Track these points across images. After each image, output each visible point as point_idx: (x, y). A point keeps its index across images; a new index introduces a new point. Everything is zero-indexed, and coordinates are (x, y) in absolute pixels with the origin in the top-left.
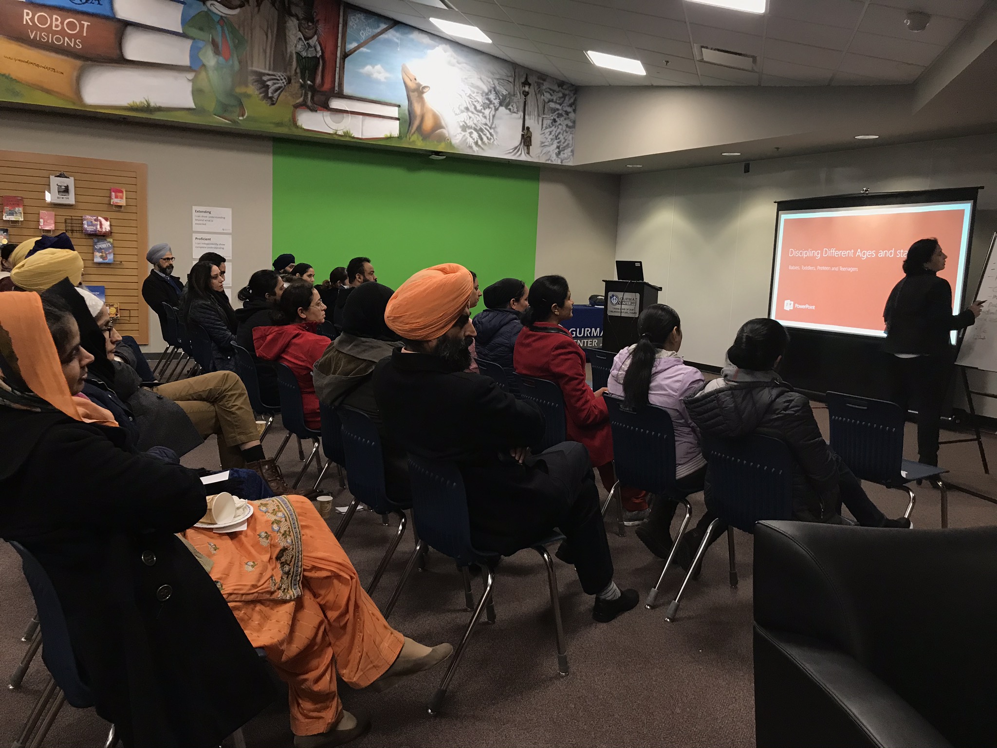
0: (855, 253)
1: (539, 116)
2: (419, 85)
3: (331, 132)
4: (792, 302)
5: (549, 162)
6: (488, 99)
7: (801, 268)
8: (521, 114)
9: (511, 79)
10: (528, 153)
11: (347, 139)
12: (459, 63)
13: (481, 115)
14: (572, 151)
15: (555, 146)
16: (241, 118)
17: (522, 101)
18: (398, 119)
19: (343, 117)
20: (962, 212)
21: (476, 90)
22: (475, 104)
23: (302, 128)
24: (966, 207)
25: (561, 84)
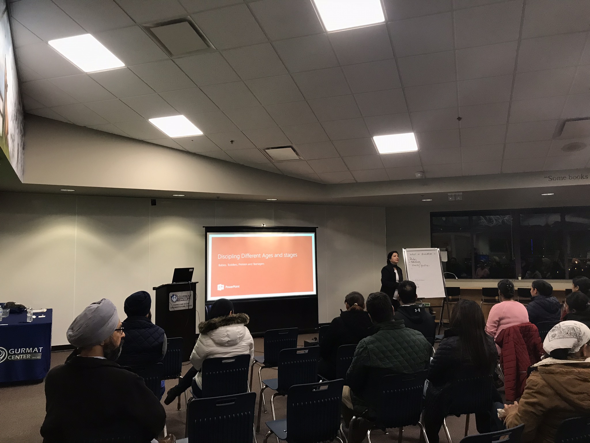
0: (261, 256)
1: (20, 135)
4: (223, 286)
5: (20, 178)
6: (15, 111)
7: (227, 265)
8: (18, 129)
13: (13, 125)
17: (18, 117)
20: (311, 237)
22: (13, 113)
24: (312, 235)
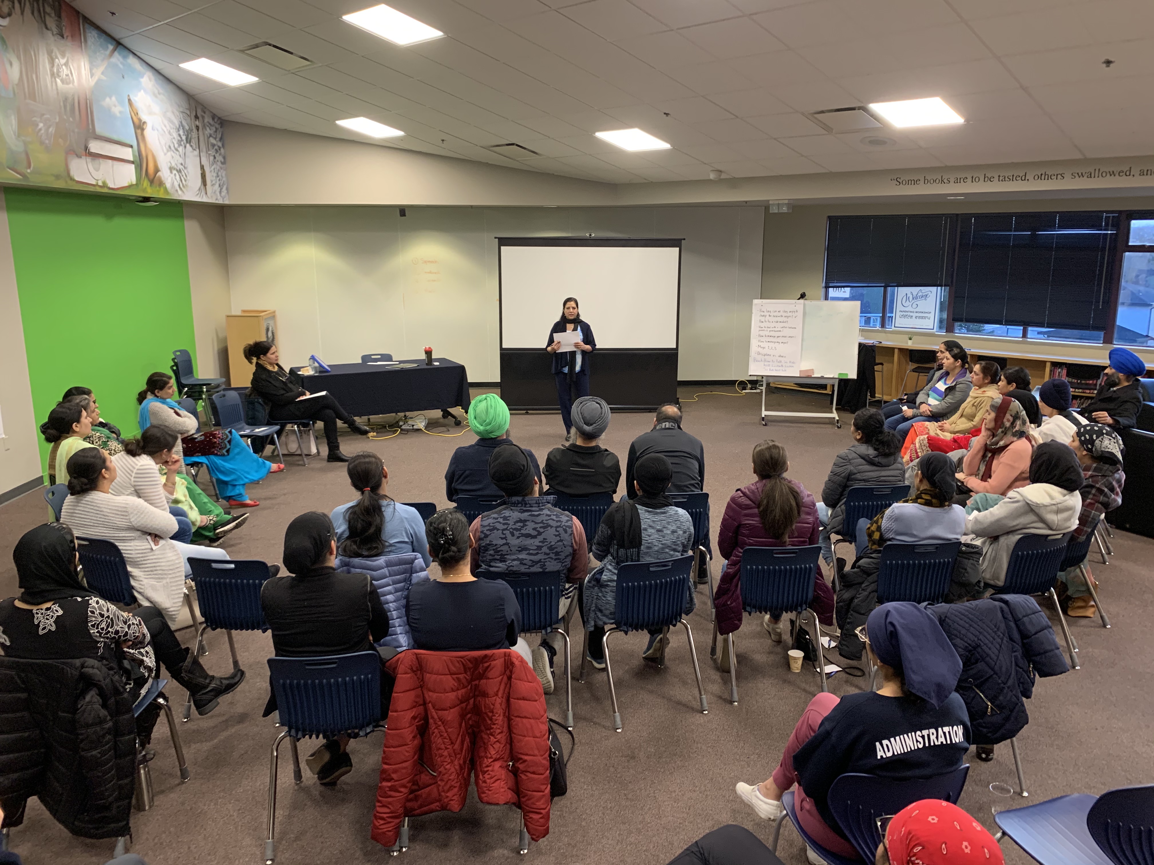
1: (207, 152)
2: (140, 120)
3: (94, 182)
5: (217, 202)
6: (180, 135)
8: (198, 150)
9: (188, 113)
10: (206, 194)
11: (105, 190)
12: (159, 94)
13: (178, 153)
14: (227, 189)
15: (217, 185)
16: (29, 171)
17: (197, 136)
18: (133, 162)
19: (100, 163)
21: (172, 126)
22: (174, 141)
23: (74, 180)
25: (214, 117)
